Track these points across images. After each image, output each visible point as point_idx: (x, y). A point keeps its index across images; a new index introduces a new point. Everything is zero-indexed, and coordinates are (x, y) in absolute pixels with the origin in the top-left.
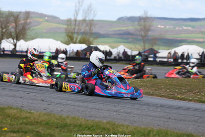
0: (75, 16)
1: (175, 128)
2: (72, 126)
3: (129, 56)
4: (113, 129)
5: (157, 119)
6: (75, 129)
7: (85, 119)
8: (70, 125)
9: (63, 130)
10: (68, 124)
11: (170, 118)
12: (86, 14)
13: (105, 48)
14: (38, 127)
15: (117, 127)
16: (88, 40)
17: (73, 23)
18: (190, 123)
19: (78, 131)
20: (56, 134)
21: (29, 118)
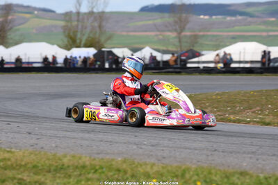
0: (76, 7)
1: (223, 165)
2: (71, 168)
3: (159, 62)
4: (132, 170)
5: (197, 152)
6: (75, 173)
7: (90, 157)
8: (69, 167)
9: (58, 175)
10: (66, 165)
11: (215, 150)
12: (92, 3)
13: (123, 52)
14: (22, 172)
15: (137, 166)
16: (98, 42)
17: (74, 18)
18: (245, 155)
19: (80, 175)
20: (48, 181)
21: (9, 160)
